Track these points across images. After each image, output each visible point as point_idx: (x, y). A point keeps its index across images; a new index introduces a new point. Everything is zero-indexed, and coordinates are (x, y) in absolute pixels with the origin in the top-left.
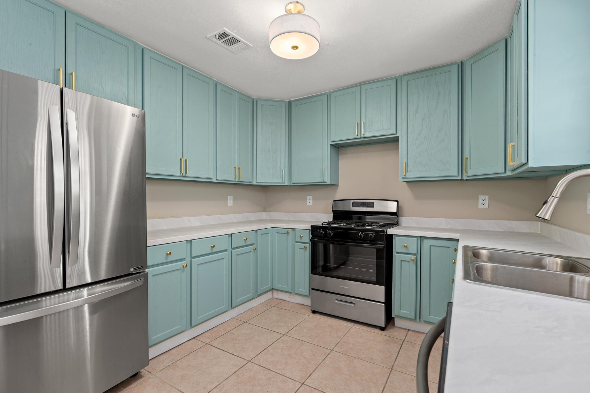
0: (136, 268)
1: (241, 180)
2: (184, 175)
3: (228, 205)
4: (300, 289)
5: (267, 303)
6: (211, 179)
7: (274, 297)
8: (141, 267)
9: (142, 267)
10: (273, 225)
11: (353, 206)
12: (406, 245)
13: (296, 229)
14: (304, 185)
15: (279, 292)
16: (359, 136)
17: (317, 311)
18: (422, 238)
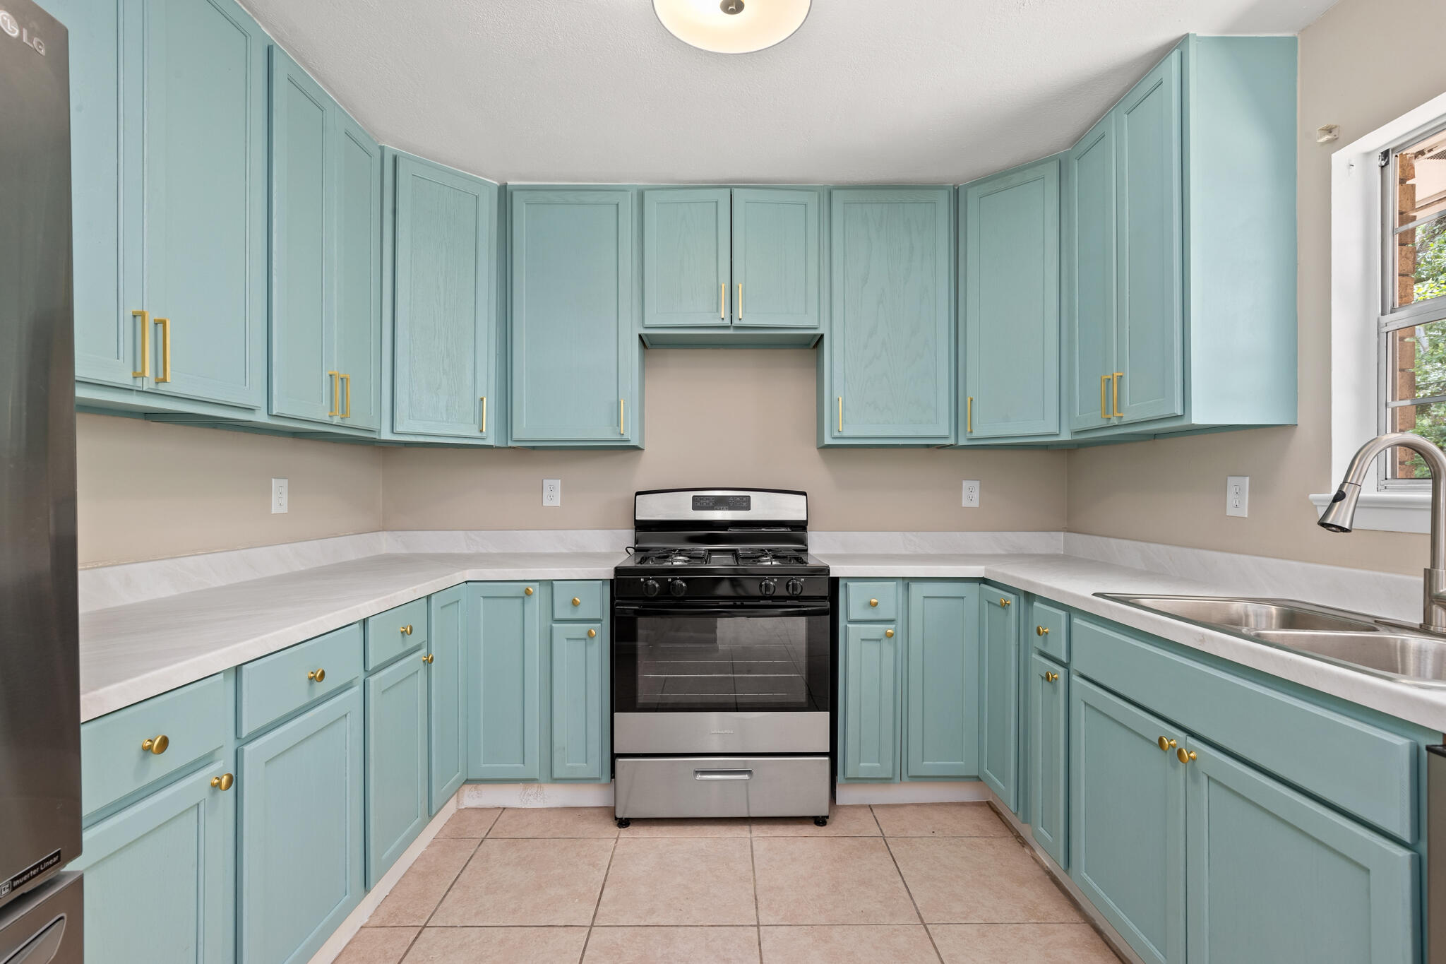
0: (28, 871)
1: (348, 422)
2: (149, 384)
3: (273, 512)
4: (568, 764)
5: (456, 833)
6: (250, 410)
7: (463, 807)
8: (55, 859)
9: (58, 853)
10: (470, 574)
11: (695, 508)
12: (874, 601)
13: (554, 582)
14: (534, 448)
15: (483, 787)
16: (727, 322)
17: (631, 817)
18: (908, 581)
